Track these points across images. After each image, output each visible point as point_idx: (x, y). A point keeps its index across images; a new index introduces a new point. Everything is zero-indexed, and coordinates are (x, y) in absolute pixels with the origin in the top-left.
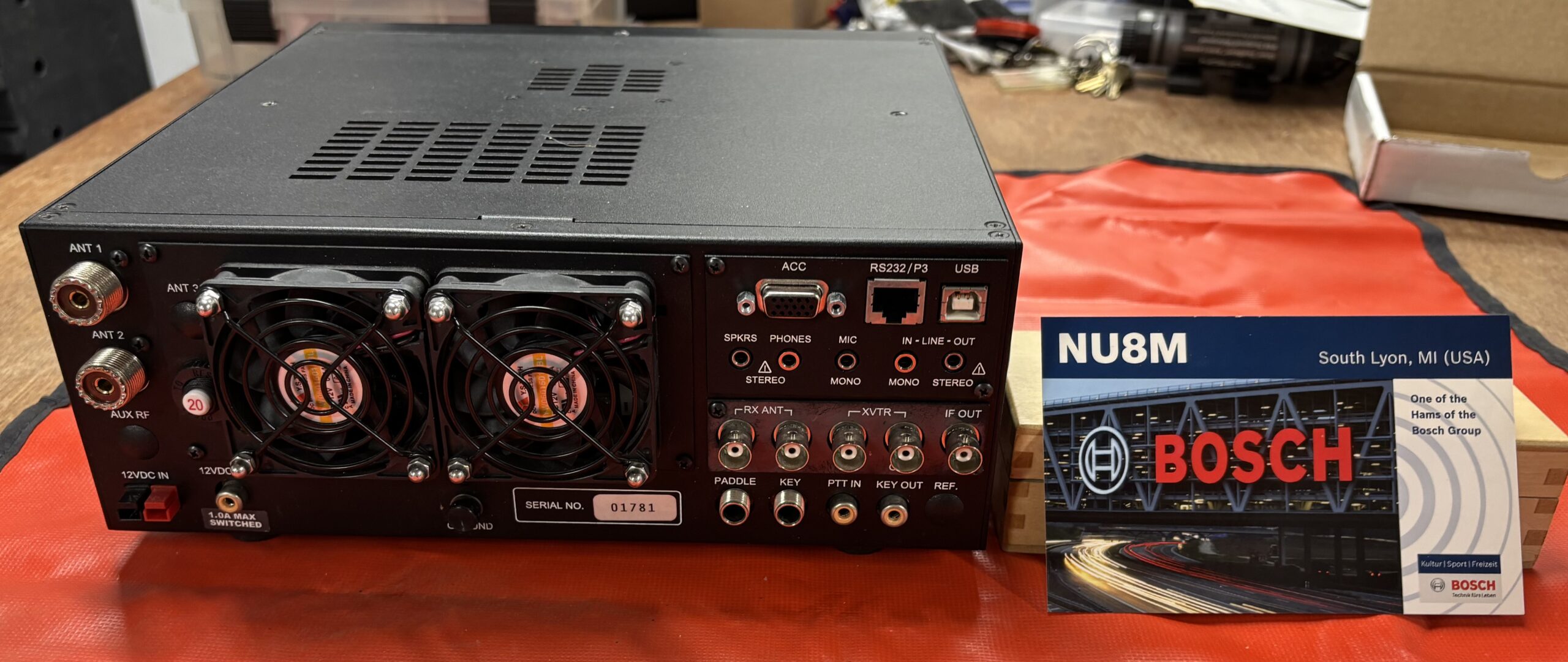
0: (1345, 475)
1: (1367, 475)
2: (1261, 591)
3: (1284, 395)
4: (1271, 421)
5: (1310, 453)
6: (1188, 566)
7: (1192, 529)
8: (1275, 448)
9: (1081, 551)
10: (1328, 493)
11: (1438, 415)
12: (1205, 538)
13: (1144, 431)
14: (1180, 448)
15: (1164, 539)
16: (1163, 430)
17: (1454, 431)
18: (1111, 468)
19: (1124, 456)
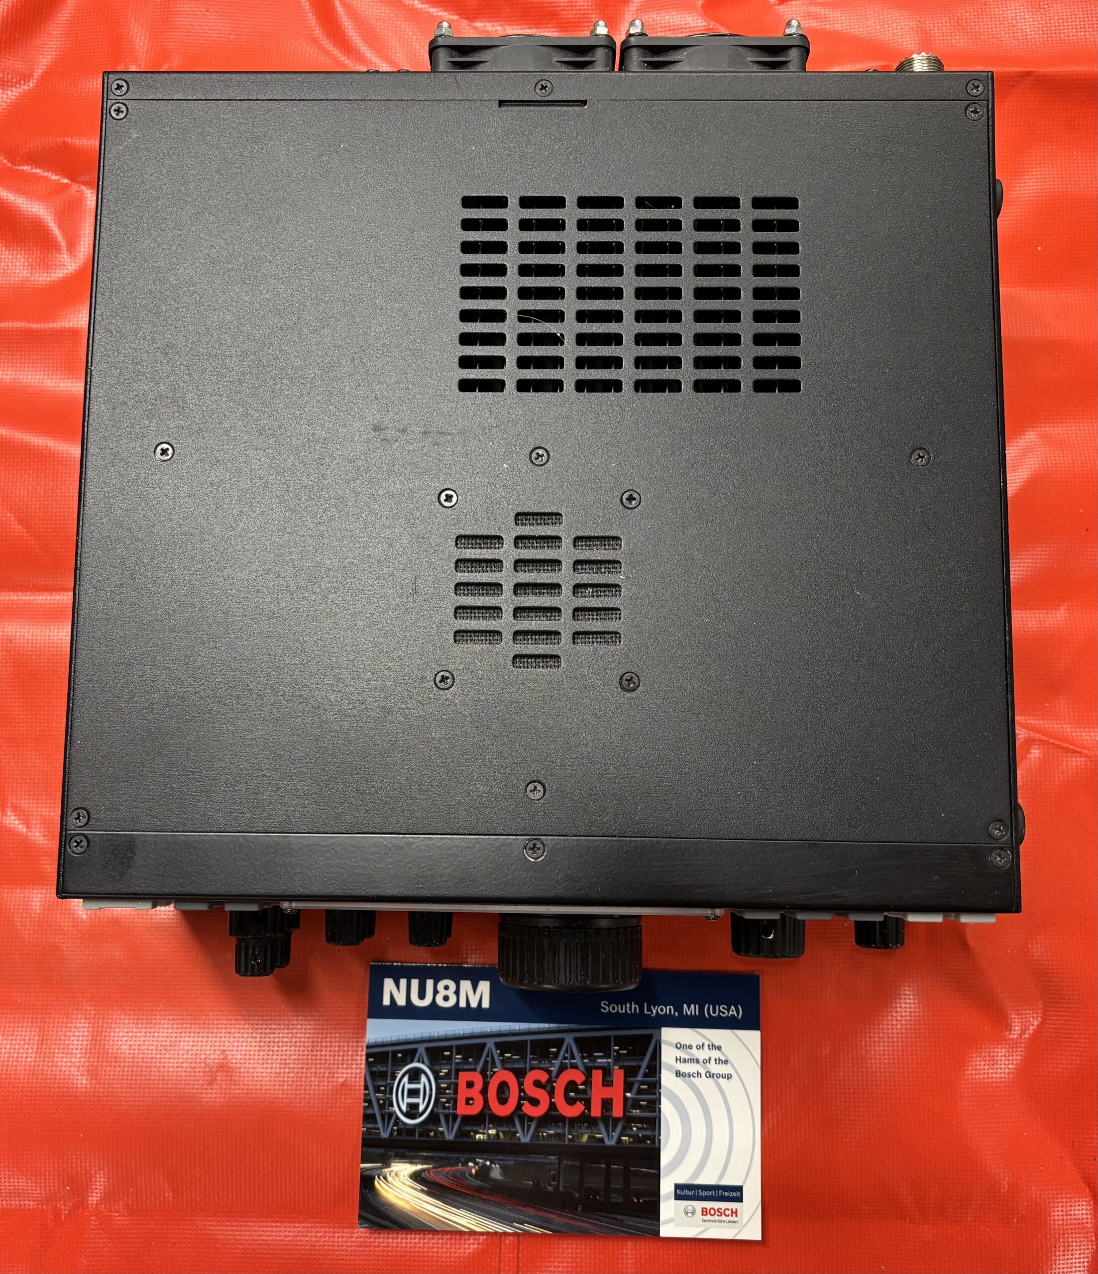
0: (617, 1111)
1: (636, 1112)
2: (541, 1214)
3: (569, 1039)
4: (557, 1062)
6: (479, 1190)
7: (485, 1156)
9: (390, 1174)
10: (602, 1127)
11: (697, 1061)
12: (495, 1165)
13: (449, 1067)
15: (460, 1165)
16: (466, 1067)
17: (710, 1075)
18: (420, 1100)
19: (431, 1090)
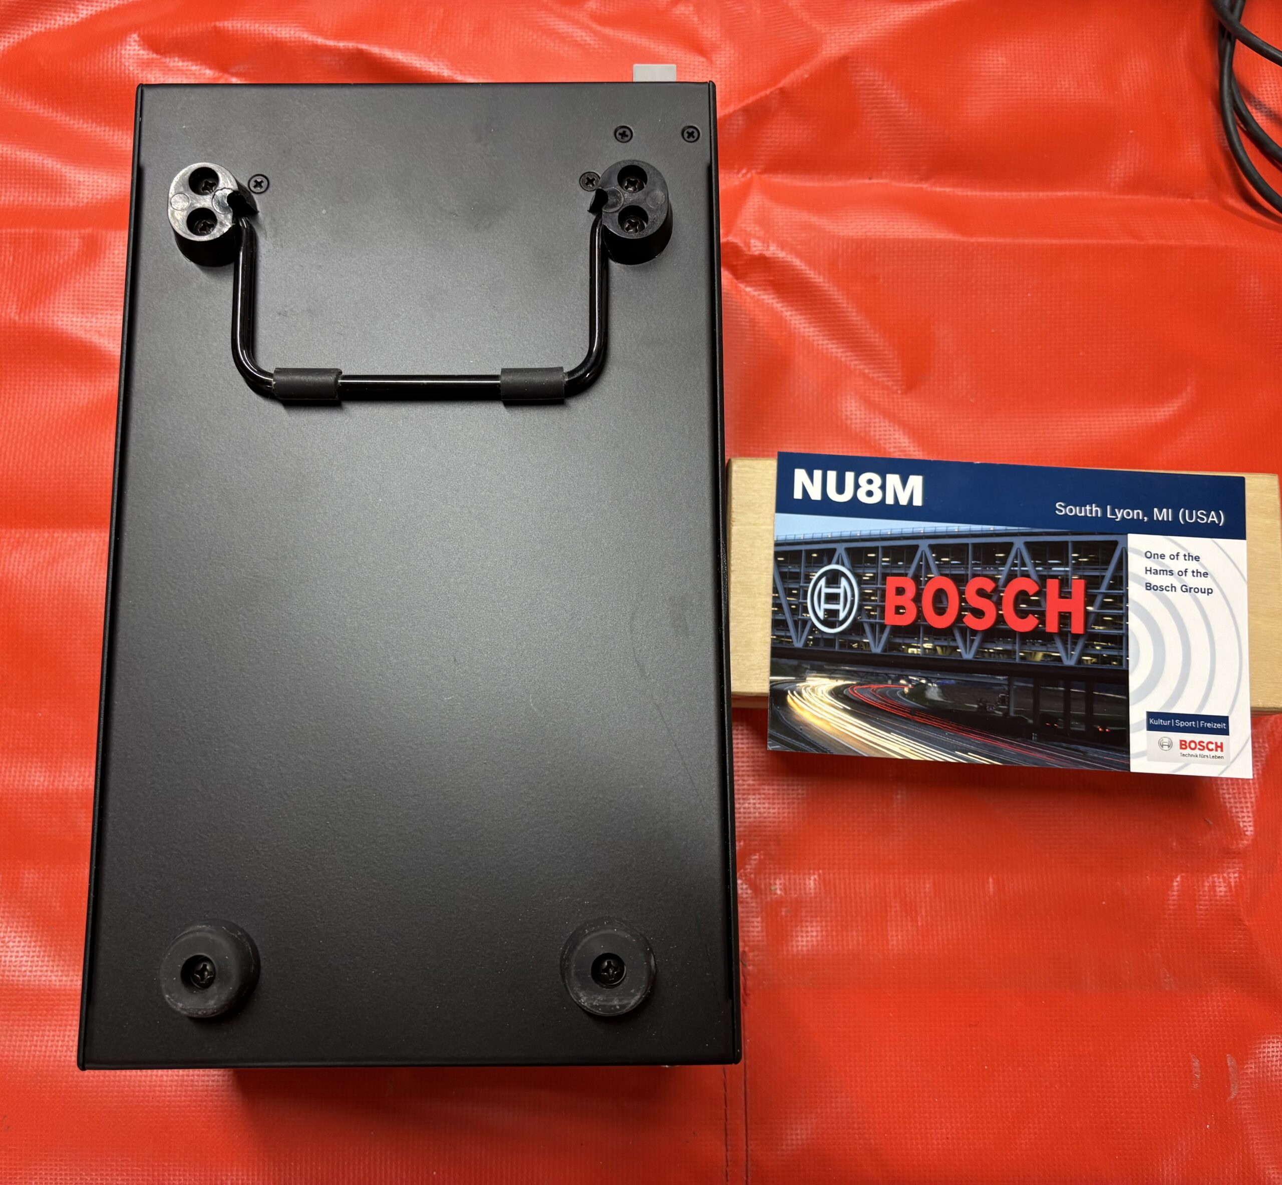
0: (1077, 626)
1: (1099, 629)
2: (987, 741)
3: (1019, 543)
4: (1005, 569)
5: (1043, 603)
6: (913, 711)
7: (919, 674)
8: (1008, 595)
9: (805, 689)
10: (1059, 644)
11: (1171, 573)
12: (932, 683)
13: (875, 571)
14: (911, 591)
15: (890, 682)
16: (895, 572)
17: (1187, 589)
18: (840, 607)
19: (853, 596)
